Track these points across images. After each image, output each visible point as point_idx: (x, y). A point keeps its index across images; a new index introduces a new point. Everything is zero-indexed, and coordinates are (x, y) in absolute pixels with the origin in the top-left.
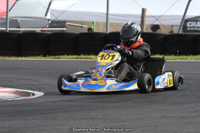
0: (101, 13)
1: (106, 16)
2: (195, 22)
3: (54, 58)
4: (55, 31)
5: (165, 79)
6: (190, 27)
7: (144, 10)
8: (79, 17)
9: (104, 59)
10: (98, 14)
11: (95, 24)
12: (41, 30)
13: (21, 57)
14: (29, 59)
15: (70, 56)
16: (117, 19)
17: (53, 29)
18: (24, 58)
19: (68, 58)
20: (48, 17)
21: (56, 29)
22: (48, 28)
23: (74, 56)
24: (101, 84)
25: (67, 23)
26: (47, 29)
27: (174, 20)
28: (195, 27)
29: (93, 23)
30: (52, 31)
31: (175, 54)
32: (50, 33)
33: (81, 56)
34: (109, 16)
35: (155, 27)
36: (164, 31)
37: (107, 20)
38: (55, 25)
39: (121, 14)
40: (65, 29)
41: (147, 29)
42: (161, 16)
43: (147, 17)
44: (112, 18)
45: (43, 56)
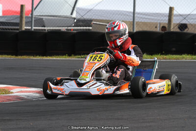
0: (128, 12)
1: (132, 15)
3: (80, 58)
4: (81, 29)
7: (171, 9)
8: (104, 16)
10: (125, 13)
12: (66, 29)
13: (46, 56)
14: (54, 58)
16: (144, 18)
17: (79, 28)
20: (74, 15)
22: (74, 27)
25: (93, 22)
30: (78, 30)
32: (75, 32)
34: (136, 15)
35: (183, 26)
36: (191, 30)
37: (134, 19)
38: (81, 23)
39: (148, 13)
40: (91, 28)
41: (174, 28)
42: (189, 15)
43: (174, 16)
44: (138, 17)
45: (68, 56)
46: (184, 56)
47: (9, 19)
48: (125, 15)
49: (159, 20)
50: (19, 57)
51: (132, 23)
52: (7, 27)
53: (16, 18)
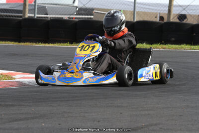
0: (129, 2)
1: (133, 5)
4: (82, 18)
5: (150, 71)
8: (106, 5)
9: (84, 50)
10: (126, 3)
12: (69, 18)
13: (48, 43)
14: (56, 45)
16: (145, 8)
17: (81, 16)
18: (51, 45)
20: (76, 4)
22: (75, 15)
24: (78, 77)
25: (95, 11)
29: (121, 11)
30: (80, 18)
32: (77, 20)
34: (136, 5)
35: (182, 17)
36: (190, 21)
37: (134, 9)
38: (83, 12)
39: (148, 3)
40: (92, 17)
41: (174, 19)
42: (188, 6)
43: (174, 6)
44: (139, 7)
45: (70, 43)
46: (183, 46)
47: (13, 6)
48: (125, 5)
49: (159, 10)
50: (22, 44)
51: (133, 13)
52: (10, 14)
53: (20, 6)
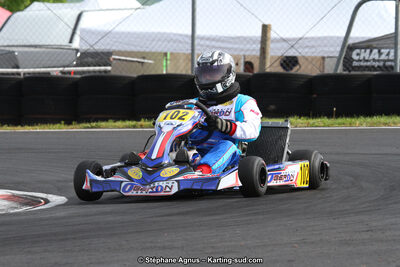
0: (181, 35)
1: (190, 42)
2: (368, 51)
3: (88, 128)
4: (89, 72)
6: (359, 61)
7: (265, 29)
8: (136, 44)
10: (175, 38)
11: (169, 57)
12: (62, 72)
14: (38, 129)
15: (119, 123)
17: (85, 68)
18: (28, 129)
19: (115, 127)
20: (76, 44)
21: (91, 68)
22: (77, 66)
23: (128, 123)
25: (114, 57)
26: (75, 69)
27: (332, 46)
28: (367, 61)
29: (166, 54)
30: (84, 72)
31: (330, 115)
32: (78, 76)
33: (142, 122)
34: (196, 42)
35: (289, 62)
36: (305, 69)
37: (193, 50)
38: (90, 60)
39: (221, 37)
40: (109, 68)
41: (272, 67)
42: (300, 39)
43: (272, 41)
44: (202, 46)
45: (65, 123)
46: (293, 120)
48: (175, 42)
49: (242, 50)
51: (190, 57)
